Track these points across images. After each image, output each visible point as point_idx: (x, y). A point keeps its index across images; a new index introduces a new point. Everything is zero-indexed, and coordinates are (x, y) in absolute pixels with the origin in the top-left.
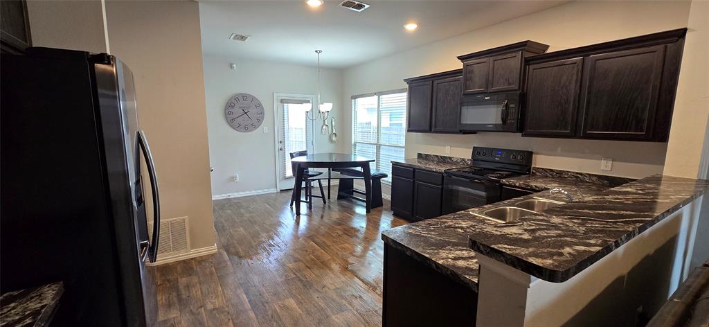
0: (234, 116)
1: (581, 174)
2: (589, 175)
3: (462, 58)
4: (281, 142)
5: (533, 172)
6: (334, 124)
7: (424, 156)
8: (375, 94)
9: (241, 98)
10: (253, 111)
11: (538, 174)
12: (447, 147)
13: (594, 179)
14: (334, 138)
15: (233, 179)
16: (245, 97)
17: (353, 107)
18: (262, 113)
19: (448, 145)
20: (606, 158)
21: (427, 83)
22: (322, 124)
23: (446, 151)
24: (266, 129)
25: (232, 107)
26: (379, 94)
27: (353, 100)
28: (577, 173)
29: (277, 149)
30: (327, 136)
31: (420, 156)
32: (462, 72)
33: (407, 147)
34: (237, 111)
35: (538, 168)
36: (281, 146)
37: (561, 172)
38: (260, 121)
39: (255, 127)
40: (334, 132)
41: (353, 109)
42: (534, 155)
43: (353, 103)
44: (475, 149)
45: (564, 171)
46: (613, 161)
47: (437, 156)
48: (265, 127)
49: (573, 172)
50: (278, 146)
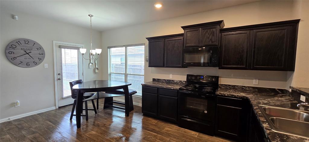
0: (16, 56)
1: (244, 87)
2: (248, 87)
3: (184, 28)
4: (59, 74)
5: (220, 87)
6: (96, 63)
7: (157, 80)
8: (124, 46)
9: (22, 42)
10: (34, 53)
11: (223, 87)
12: (170, 75)
13: (251, 89)
14: (97, 71)
15: (14, 104)
16: (27, 41)
17: (109, 53)
18: (43, 54)
19: (171, 74)
20: (256, 79)
21: (161, 40)
22: (89, 63)
23: (170, 77)
24: (46, 66)
25: (14, 48)
26: (126, 46)
27: (109, 49)
28: (242, 86)
29: (56, 79)
30: (92, 70)
31: (154, 80)
32: (183, 35)
33: (146, 75)
34: (19, 51)
35: (222, 84)
36: (59, 77)
37: (234, 86)
38: (41, 60)
39: (36, 64)
40: (97, 67)
41: (109, 54)
42: (219, 78)
43: (109, 51)
44: (188, 76)
45: (236, 86)
46: (259, 80)
47: (165, 80)
48: (45, 64)
49: (240, 86)
50: (56, 77)
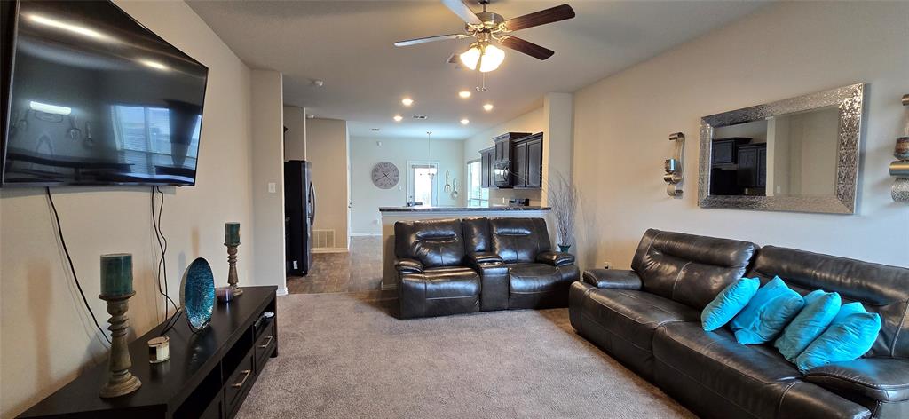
0: (378, 178)
4: (411, 197)
6: (455, 184)
9: (383, 165)
10: (391, 175)
12: (503, 199)
14: (455, 195)
15: (375, 222)
16: (386, 164)
18: (398, 175)
22: (445, 184)
24: (400, 187)
25: (377, 171)
27: (469, 165)
30: (450, 195)
34: (380, 174)
38: (396, 181)
39: (392, 186)
40: (456, 190)
41: (469, 172)
42: (530, 201)
